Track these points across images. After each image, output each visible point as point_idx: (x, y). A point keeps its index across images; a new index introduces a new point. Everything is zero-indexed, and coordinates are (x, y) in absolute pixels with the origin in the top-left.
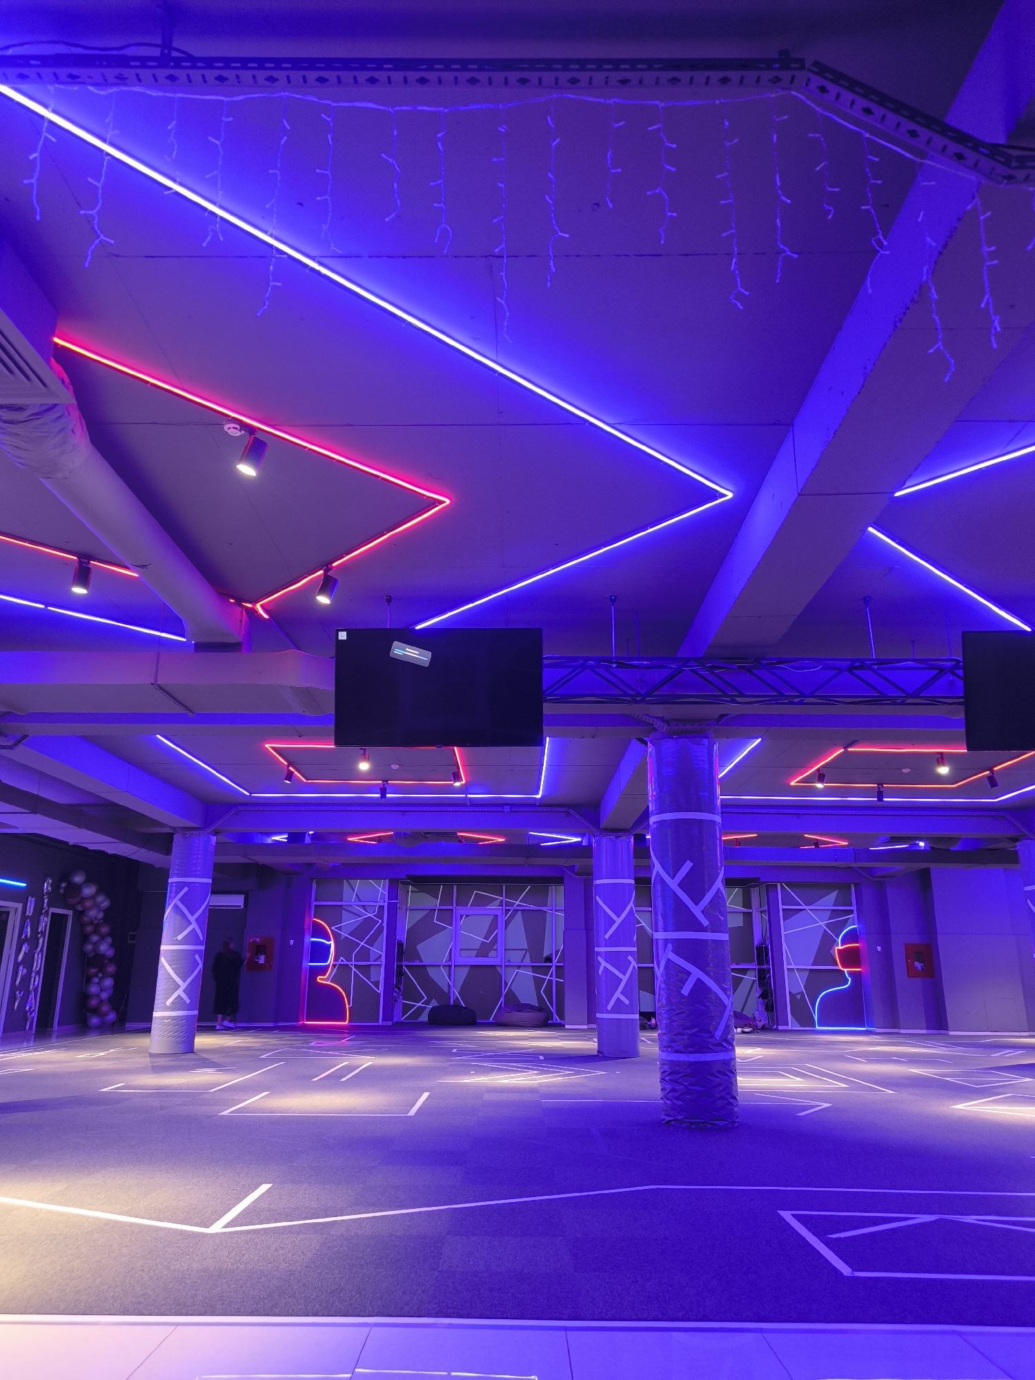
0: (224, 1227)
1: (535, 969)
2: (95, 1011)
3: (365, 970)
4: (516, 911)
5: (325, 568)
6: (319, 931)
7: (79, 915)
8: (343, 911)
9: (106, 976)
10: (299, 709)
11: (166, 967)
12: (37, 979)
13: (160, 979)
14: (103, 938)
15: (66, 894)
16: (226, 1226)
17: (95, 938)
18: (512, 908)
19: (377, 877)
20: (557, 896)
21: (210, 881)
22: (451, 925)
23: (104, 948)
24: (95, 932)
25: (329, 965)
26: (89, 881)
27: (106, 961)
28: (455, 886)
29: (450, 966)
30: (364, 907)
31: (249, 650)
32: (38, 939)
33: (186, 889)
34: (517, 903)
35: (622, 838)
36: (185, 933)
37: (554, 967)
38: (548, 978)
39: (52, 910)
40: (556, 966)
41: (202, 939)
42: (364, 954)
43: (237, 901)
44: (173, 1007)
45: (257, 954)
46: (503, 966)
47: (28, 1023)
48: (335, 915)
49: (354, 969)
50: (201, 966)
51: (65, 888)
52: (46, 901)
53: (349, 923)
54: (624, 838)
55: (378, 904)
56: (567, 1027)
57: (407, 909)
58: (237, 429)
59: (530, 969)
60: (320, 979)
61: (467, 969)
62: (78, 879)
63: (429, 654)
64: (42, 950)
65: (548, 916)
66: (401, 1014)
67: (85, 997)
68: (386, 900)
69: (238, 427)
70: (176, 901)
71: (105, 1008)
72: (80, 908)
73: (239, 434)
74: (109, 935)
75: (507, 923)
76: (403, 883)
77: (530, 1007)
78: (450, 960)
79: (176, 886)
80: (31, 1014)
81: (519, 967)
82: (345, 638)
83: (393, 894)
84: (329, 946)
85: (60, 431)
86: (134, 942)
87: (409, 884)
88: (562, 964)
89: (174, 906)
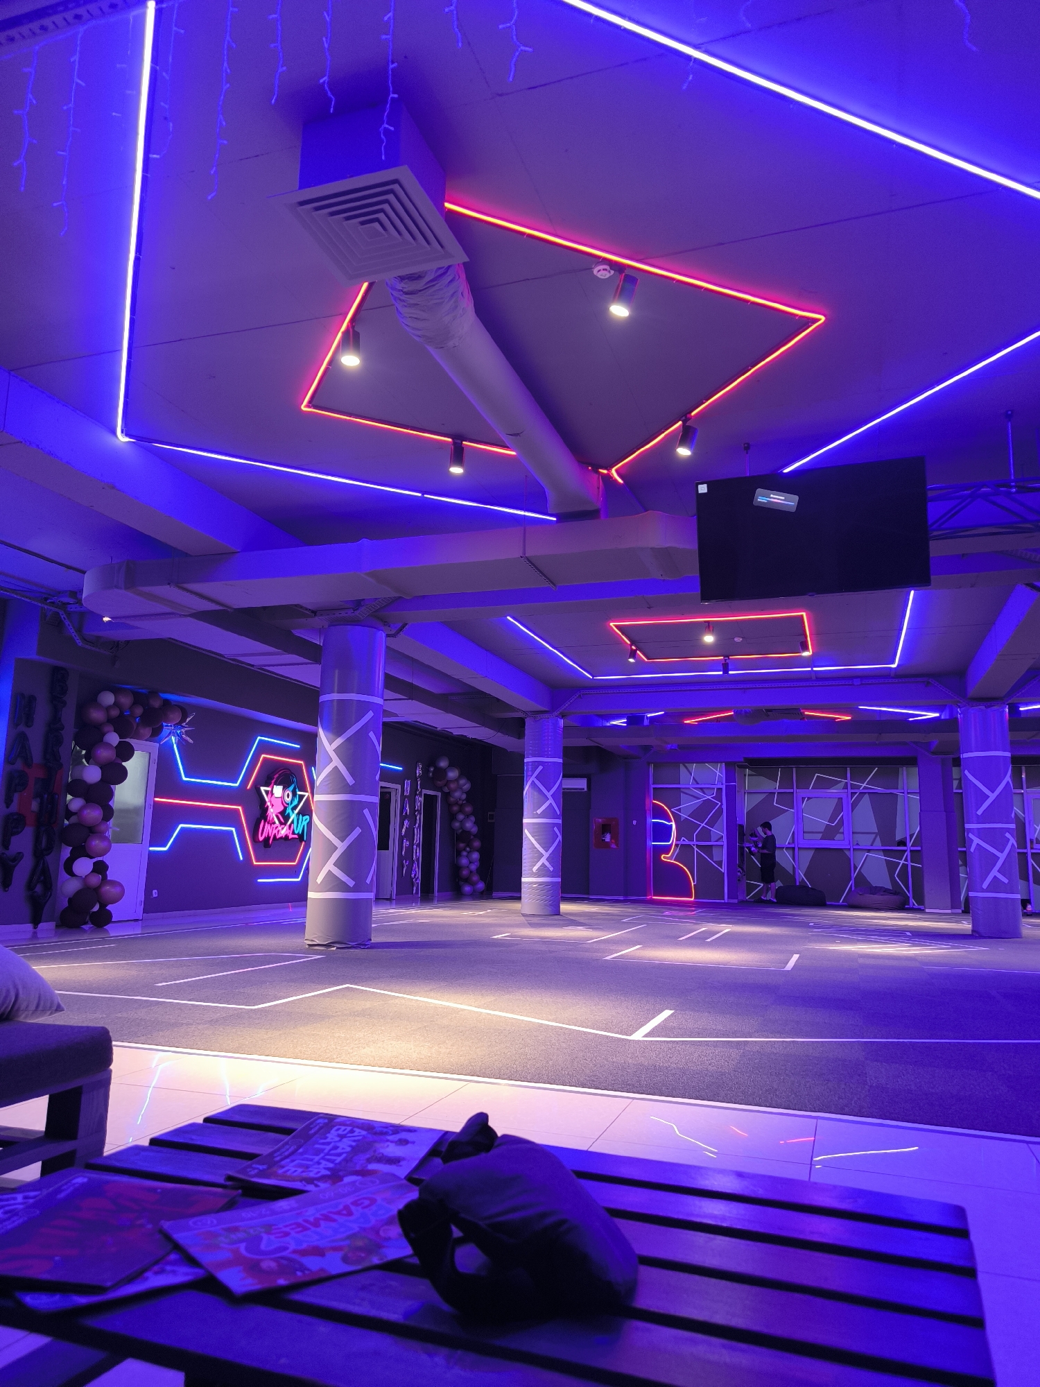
0: (643, 1037)
1: (886, 852)
2: (467, 880)
3: (708, 849)
4: (862, 794)
5: (684, 418)
6: (660, 813)
7: (446, 796)
8: (682, 794)
9: (473, 850)
10: (656, 574)
11: (530, 838)
12: (418, 851)
13: (525, 849)
14: (468, 816)
15: (435, 778)
16: (646, 1036)
17: (461, 817)
18: (858, 791)
19: (714, 761)
20: (910, 778)
21: (560, 761)
22: (793, 808)
23: (469, 825)
24: (461, 811)
25: (671, 845)
26: (451, 765)
27: (472, 837)
28: (794, 769)
29: (794, 848)
30: (701, 789)
31: (607, 516)
32: (416, 817)
33: (540, 768)
34: (864, 785)
35: (993, 707)
36: (543, 808)
37: (909, 850)
38: (902, 862)
39: (425, 791)
40: (911, 851)
41: (558, 813)
42: (705, 835)
43: (581, 784)
44: (538, 875)
45: (603, 833)
46: (852, 850)
47: (415, 888)
48: (674, 796)
49: (696, 849)
50: (560, 837)
51: (433, 772)
52: (419, 783)
53: (688, 805)
54: (995, 707)
55: (715, 787)
56: (927, 910)
57: (745, 793)
58: (606, 270)
59: (882, 853)
60: (664, 857)
61: (811, 853)
62: (443, 764)
63: (796, 498)
64: (420, 824)
65: (900, 800)
66: (745, 894)
67: (457, 869)
68: (724, 782)
69: (608, 267)
70: (533, 778)
71: (475, 878)
72: (446, 790)
73: (608, 275)
74: (472, 814)
75: (854, 806)
76: (740, 767)
77: (886, 891)
78: (793, 842)
79: (532, 765)
80: (416, 880)
81: (869, 851)
82: (706, 491)
83: (730, 777)
84: (671, 826)
85: (452, 295)
86: (493, 821)
87: (745, 767)
88: (919, 848)
89: (531, 783)
